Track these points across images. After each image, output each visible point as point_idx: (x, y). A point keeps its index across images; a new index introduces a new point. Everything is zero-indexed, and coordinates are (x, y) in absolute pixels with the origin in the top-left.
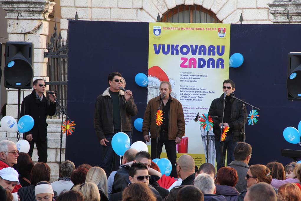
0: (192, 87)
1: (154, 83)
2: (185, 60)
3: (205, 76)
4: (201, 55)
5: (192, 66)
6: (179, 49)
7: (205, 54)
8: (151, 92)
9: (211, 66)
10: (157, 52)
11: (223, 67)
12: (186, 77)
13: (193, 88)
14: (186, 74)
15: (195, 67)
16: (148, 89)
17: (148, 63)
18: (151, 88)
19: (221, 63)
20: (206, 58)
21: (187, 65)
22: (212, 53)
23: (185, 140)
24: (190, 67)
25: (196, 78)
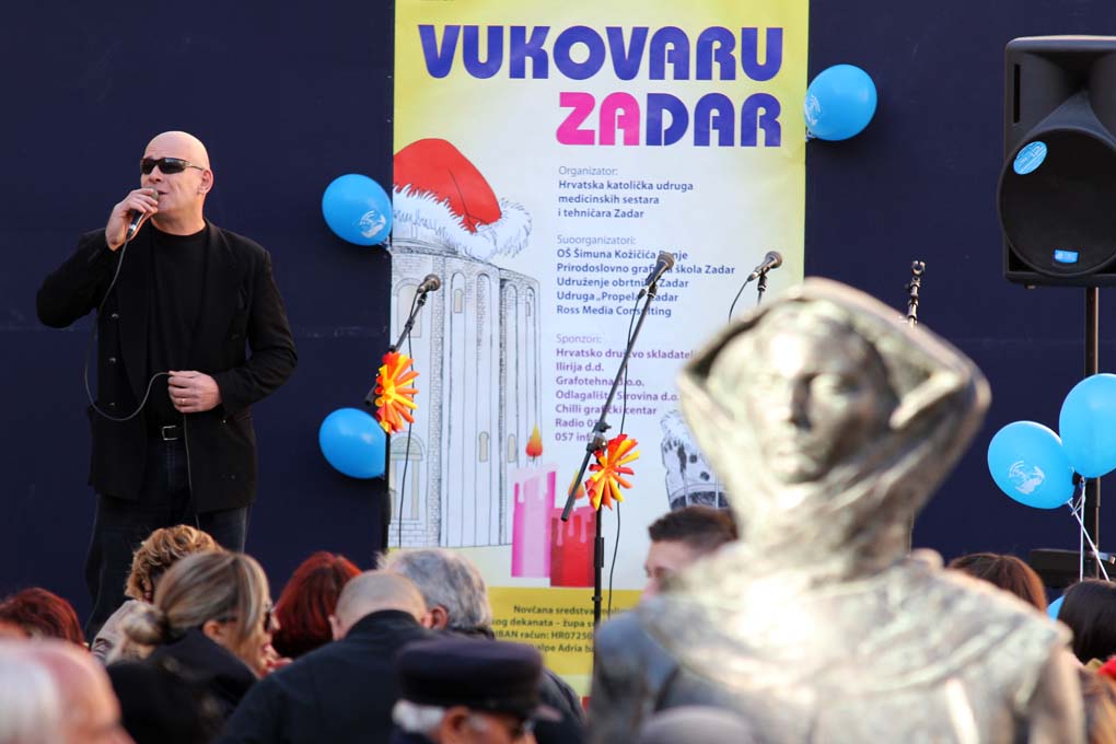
0: (617, 247)
1: (422, 229)
2: (581, 104)
3: (686, 187)
4: (661, 77)
5: (619, 134)
6: (549, 46)
7: (681, 74)
8: (406, 275)
9: (714, 135)
10: (438, 66)
11: (773, 139)
12: (586, 192)
13: (624, 248)
14: (589, 179)
15: (631, 140)
16: (394, 256)
17: (392, 123)
18: (410, 250)
19: (762, 119)
20: (690, 92)
21: (592, 132)
22: (716, 67)
23: (587, 518)
24: (608, 139)
25: (636, 198)
